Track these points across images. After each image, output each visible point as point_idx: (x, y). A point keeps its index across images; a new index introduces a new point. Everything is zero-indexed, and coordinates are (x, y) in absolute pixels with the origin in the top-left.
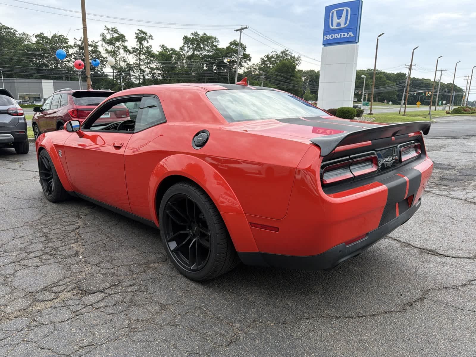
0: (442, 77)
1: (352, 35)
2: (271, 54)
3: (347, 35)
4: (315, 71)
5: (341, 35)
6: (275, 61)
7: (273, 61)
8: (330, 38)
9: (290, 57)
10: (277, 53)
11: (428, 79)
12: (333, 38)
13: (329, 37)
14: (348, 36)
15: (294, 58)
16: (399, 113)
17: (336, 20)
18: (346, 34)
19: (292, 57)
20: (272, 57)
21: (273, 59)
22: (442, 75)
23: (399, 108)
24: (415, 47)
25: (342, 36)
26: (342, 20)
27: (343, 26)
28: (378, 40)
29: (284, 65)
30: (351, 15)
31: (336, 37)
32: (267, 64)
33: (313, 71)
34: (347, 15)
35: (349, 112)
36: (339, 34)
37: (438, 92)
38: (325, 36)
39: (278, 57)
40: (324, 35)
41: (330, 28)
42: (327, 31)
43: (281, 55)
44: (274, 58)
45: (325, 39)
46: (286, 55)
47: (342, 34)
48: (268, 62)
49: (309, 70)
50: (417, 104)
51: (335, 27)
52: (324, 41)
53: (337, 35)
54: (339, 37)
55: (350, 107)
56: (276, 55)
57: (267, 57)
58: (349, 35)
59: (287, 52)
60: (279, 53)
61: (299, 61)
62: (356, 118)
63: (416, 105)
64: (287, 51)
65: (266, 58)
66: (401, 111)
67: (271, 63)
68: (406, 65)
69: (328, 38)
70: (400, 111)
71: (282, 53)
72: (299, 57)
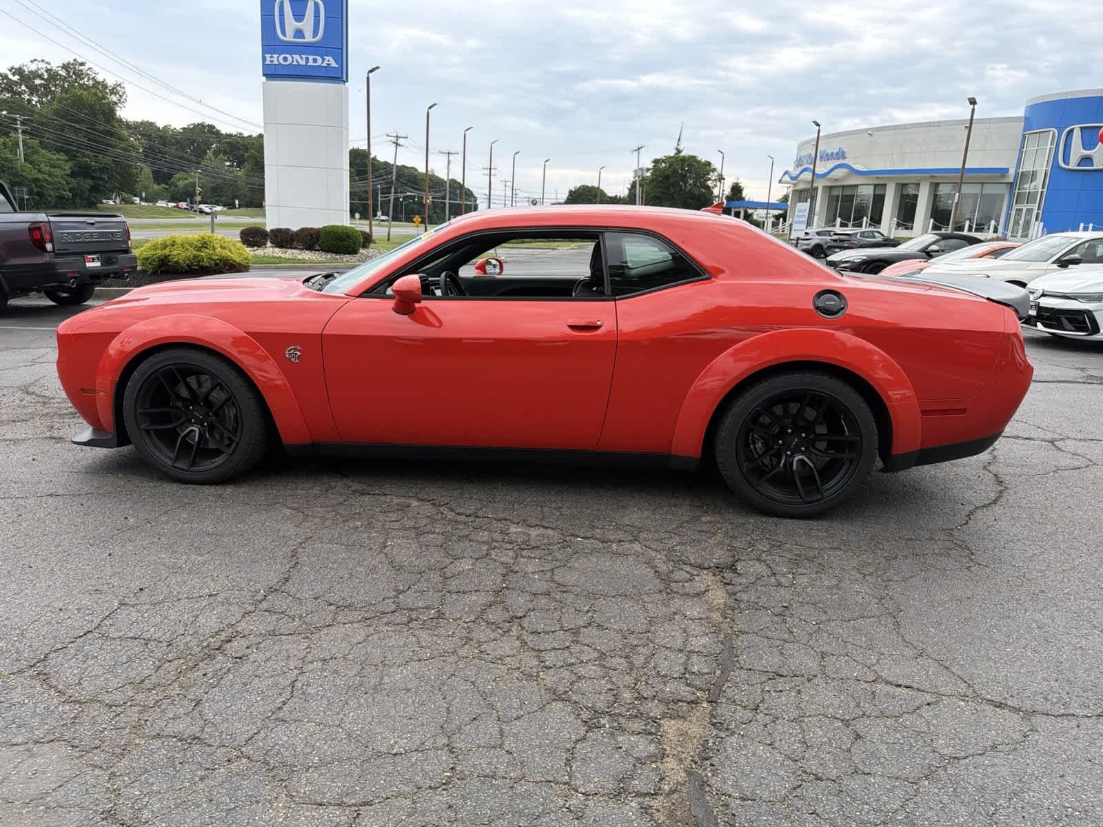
0: (451, 166)
1: (334, 64)
2: (33, 67)
3: (322, 63)
4: (158, 125)
5: (307, 59)
6: (46, 87)
7: (40, 85)
8: (282, 62)
9: (91, 83)
10: (49, 67)
11: (413, 168)
12: (288, 63)
13: (277, 59)
14: (324, 65)
15: (105, 86)
16: (388, 240)
17: (291, 24)
18: (319, 59)
19: (99, 83)
20: (36, 75)
21: (38, 82)
22: (451, 163)
23: (387, 229)
24: (430, 105)
25: (311, 63)
26: (307, 25)
27: (309, 38)
28: (368, 79)
29: (78, 102)
30: (326, 17)
31: (295, 63)
32: (20, 94)
33: (151, 124)
34: (317, 16)
35: (349, 237)
36: (304, 57)
37: (448, 198)
38: (268, 56)
39: (53, 75)
40: (264, 53)
41: (277, 36)
42: (271, 43)
43: (63, 73)
44: (43, 79)
45: (268, 62)
46: (79, 75)
47: (311, 58)
48: (23, 87)
49: (140, 121)
50: (414, 219)
51: (289, 37)
52: (264, 66)
53: (296, 57)
54: (302, 62)
55: (345, 225)
56: (47, 70)
57: (19, 72)
58: (326, 62)
59: (81, 68)
60: (56, 64)
61: (121, 96)
62: (361, 251)
63: (413, 222)
64: (82, 64)
65: (14, 75)
66: (391, 233)
67: (33, 90)
68: (388, 136)
69: (276, 62)
70: (389, 235)
71: (66, 67)
72: (120, 85)
